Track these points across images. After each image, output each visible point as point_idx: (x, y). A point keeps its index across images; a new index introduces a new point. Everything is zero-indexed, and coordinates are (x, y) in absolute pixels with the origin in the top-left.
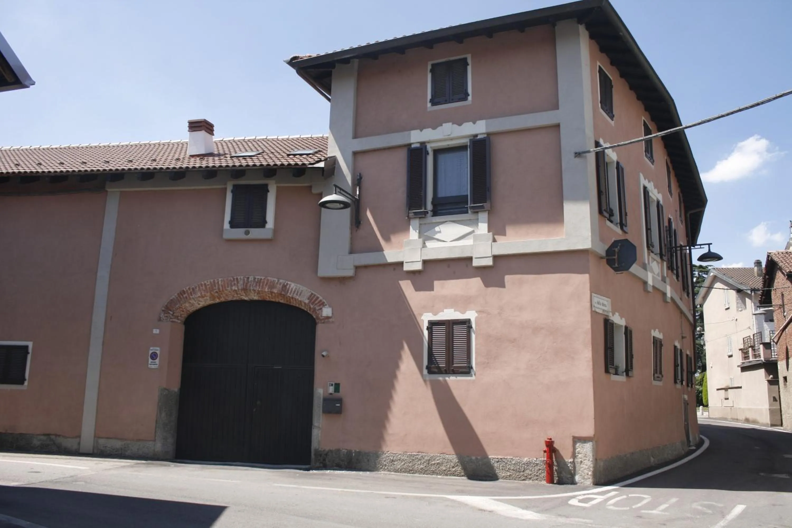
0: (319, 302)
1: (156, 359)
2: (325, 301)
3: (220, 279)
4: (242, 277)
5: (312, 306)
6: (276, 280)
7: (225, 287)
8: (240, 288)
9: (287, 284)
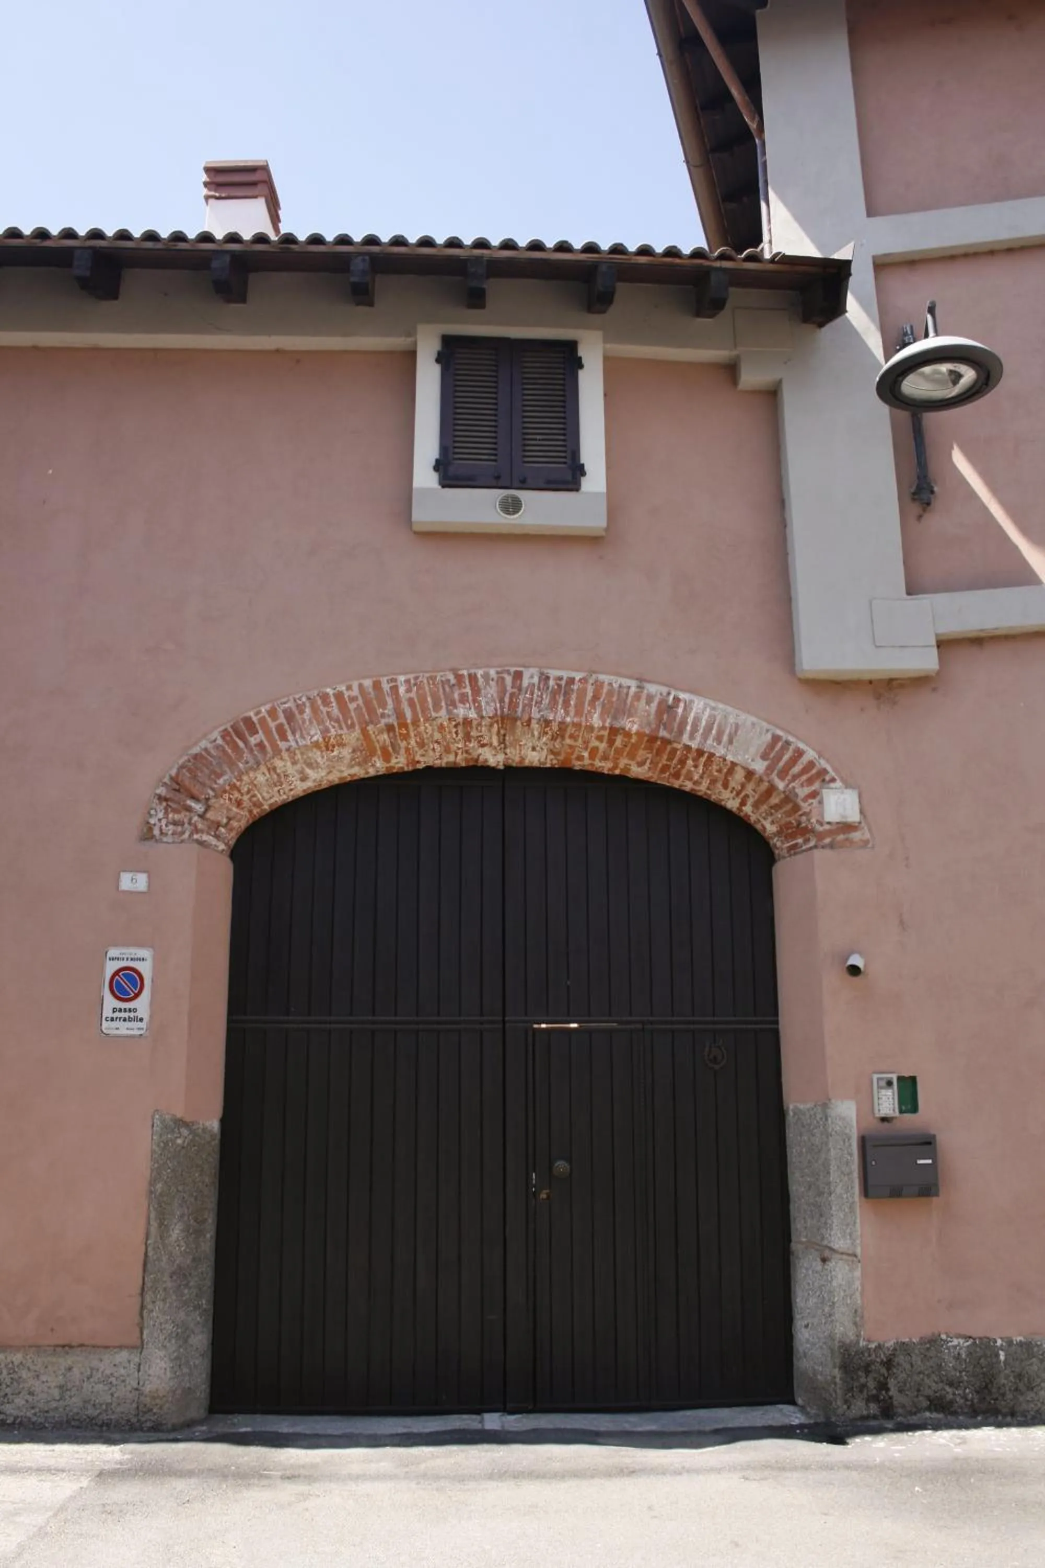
0: (805, 770)
1: (137, 996)
2: (829, 768)
3: (402, 678)
4: (492, 672)
5: (781, 785)
6: (633, 684)
7: (424, 710)
8: (488, 711)
9: (677, 700)
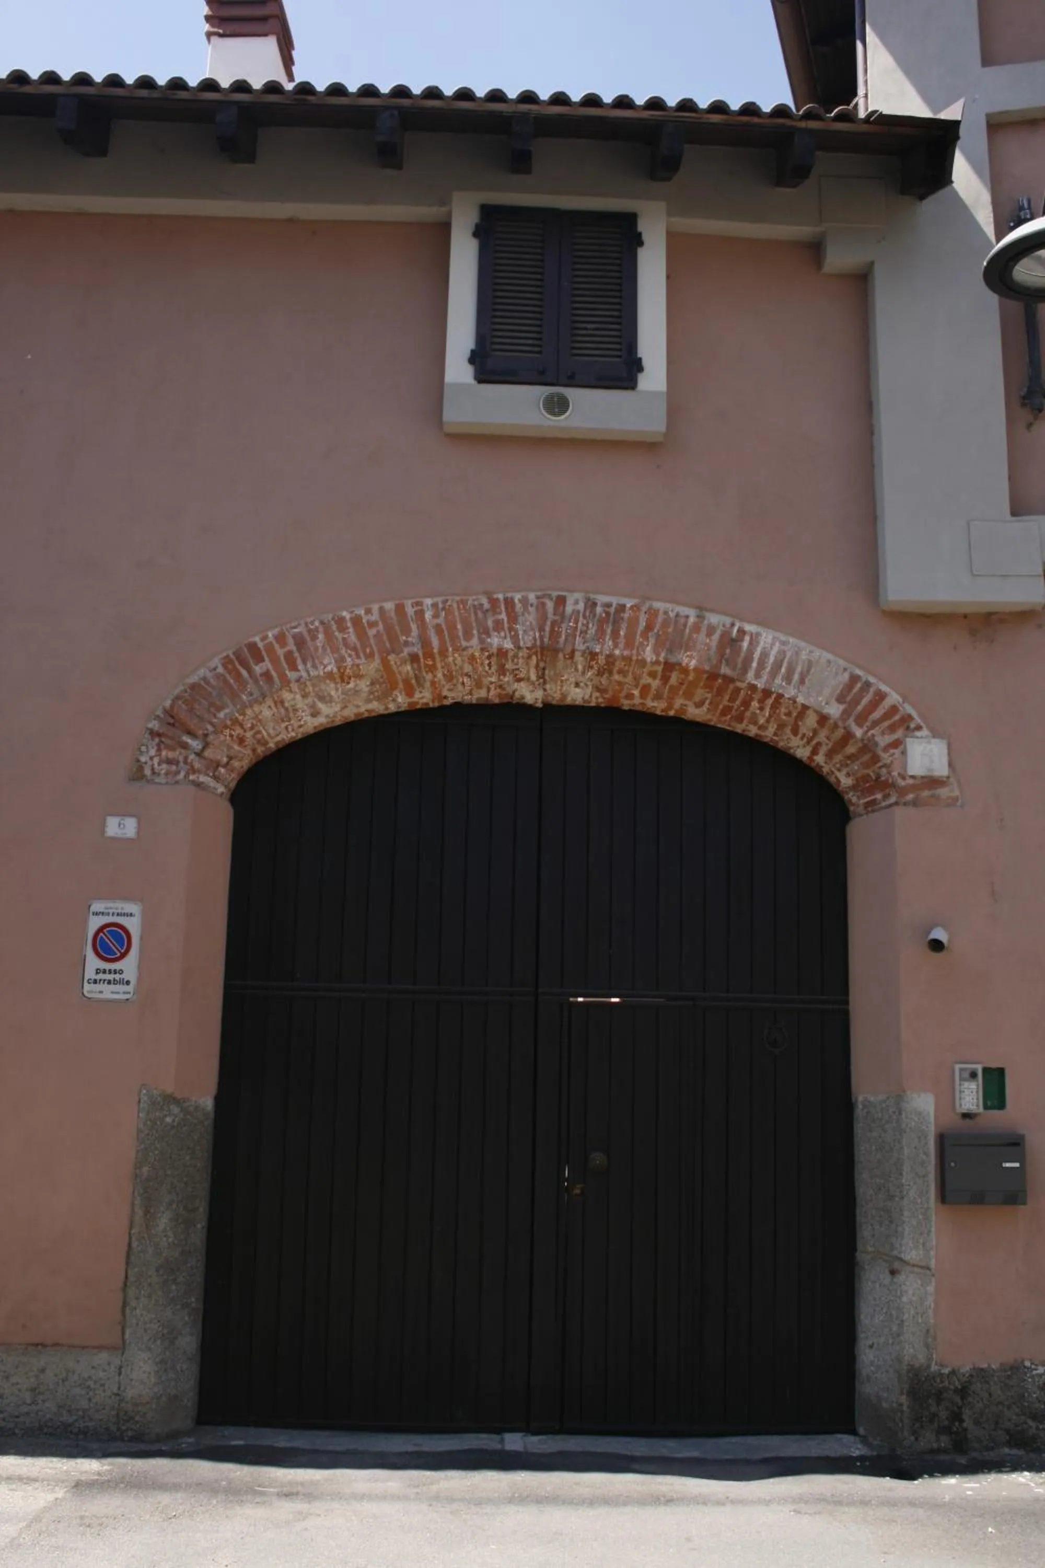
0: (887, 716)
1: (123, 956)
2: (914, 714)
3: (428, 602)
4: (532, 597)
5: (858, 732)
6: (692, 614)
7: (454, 638)
8: (526, 640)
9: (742, 632)
